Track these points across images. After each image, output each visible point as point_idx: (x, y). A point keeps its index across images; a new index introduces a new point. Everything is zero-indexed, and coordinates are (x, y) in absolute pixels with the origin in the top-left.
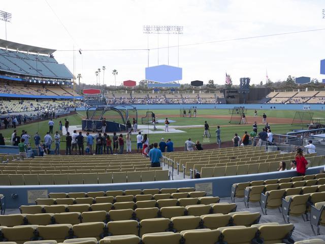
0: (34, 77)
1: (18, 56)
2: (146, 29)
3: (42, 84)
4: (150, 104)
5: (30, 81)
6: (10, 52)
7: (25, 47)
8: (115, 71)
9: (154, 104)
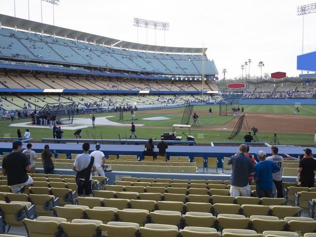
0: (179, 75)
1: (172, 58)
2: (300, 10)
3: (184, 80)
4: (291, 98)
5: (173, 79)
6: (167, 55)
7: (180, 50)
8: (261, 63)
9: (296, 98)
